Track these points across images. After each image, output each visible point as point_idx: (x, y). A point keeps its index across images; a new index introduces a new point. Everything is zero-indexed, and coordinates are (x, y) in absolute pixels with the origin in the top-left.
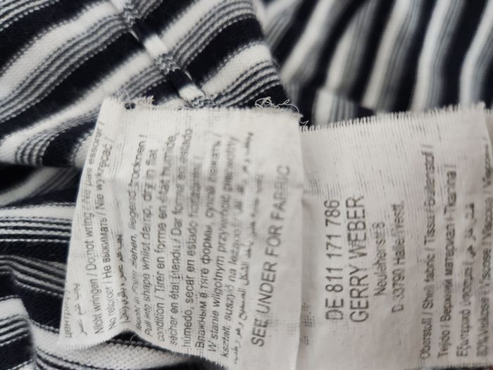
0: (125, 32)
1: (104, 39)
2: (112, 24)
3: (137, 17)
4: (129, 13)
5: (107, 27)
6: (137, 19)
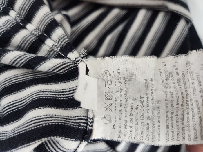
0: (17, 23)
6: (21, 19)
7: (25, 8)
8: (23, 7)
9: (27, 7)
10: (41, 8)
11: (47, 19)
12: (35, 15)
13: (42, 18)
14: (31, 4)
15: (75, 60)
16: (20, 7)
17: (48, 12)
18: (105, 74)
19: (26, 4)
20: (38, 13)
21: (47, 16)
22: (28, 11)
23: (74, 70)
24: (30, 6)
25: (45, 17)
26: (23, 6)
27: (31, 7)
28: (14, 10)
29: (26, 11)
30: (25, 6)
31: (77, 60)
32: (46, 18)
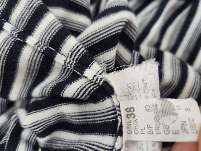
0: (15, 41)
1: (7, 48)
2: (8, 40)
3: (18, 32)
4: (14, 31)
5: (7, 42)
6: (18, 33)
7: (25, 17)
8: (21, 17)
9: (27, 17)
10: (45, 16)
11: (53, 28)
12: (38, 24)
13: (47, 27)
14: (32, 13)
15: (93, 79)
16: (18, 18)
17: (54, 20)
18: (128, 88)
19: (26, 13)
20: (41, 22)
21: (53, 24)
22: (28, 21)
23: (94, 93)
24: (32, 14)
25: (51, 26)
26: (23, 15)
27: (32, 16)
28: (9, 23)
29: (26, 21)
30: (24, 15)
31: (95, 78)
32: (53, 26)
